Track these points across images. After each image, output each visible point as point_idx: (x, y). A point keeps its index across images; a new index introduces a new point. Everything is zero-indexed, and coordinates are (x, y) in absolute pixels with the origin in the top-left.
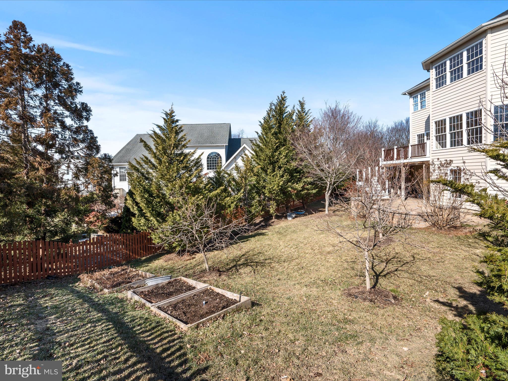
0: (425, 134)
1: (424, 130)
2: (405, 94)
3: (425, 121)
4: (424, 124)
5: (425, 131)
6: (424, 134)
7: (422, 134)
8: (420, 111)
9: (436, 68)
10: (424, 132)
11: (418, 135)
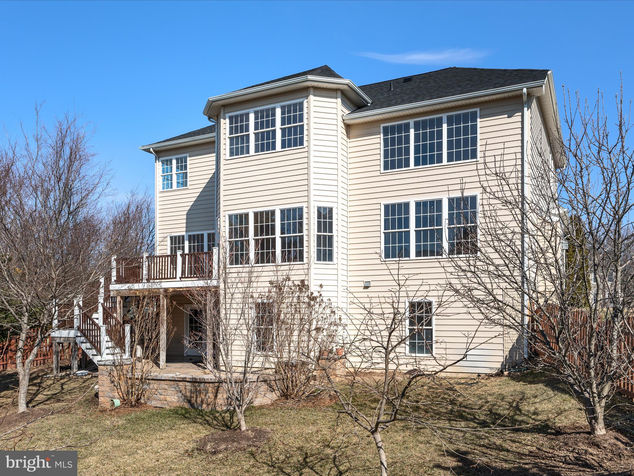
0: (186, 238)
1: (184, 229)
2: (148, 150)
3: (185, 213)
4: (185, 217)
5: (187, 231)
6: (183, 236)
7: (179, 237)
8: (175, 190)
9: (231, 118)
10: (184, 233)
11: (171, 238)
